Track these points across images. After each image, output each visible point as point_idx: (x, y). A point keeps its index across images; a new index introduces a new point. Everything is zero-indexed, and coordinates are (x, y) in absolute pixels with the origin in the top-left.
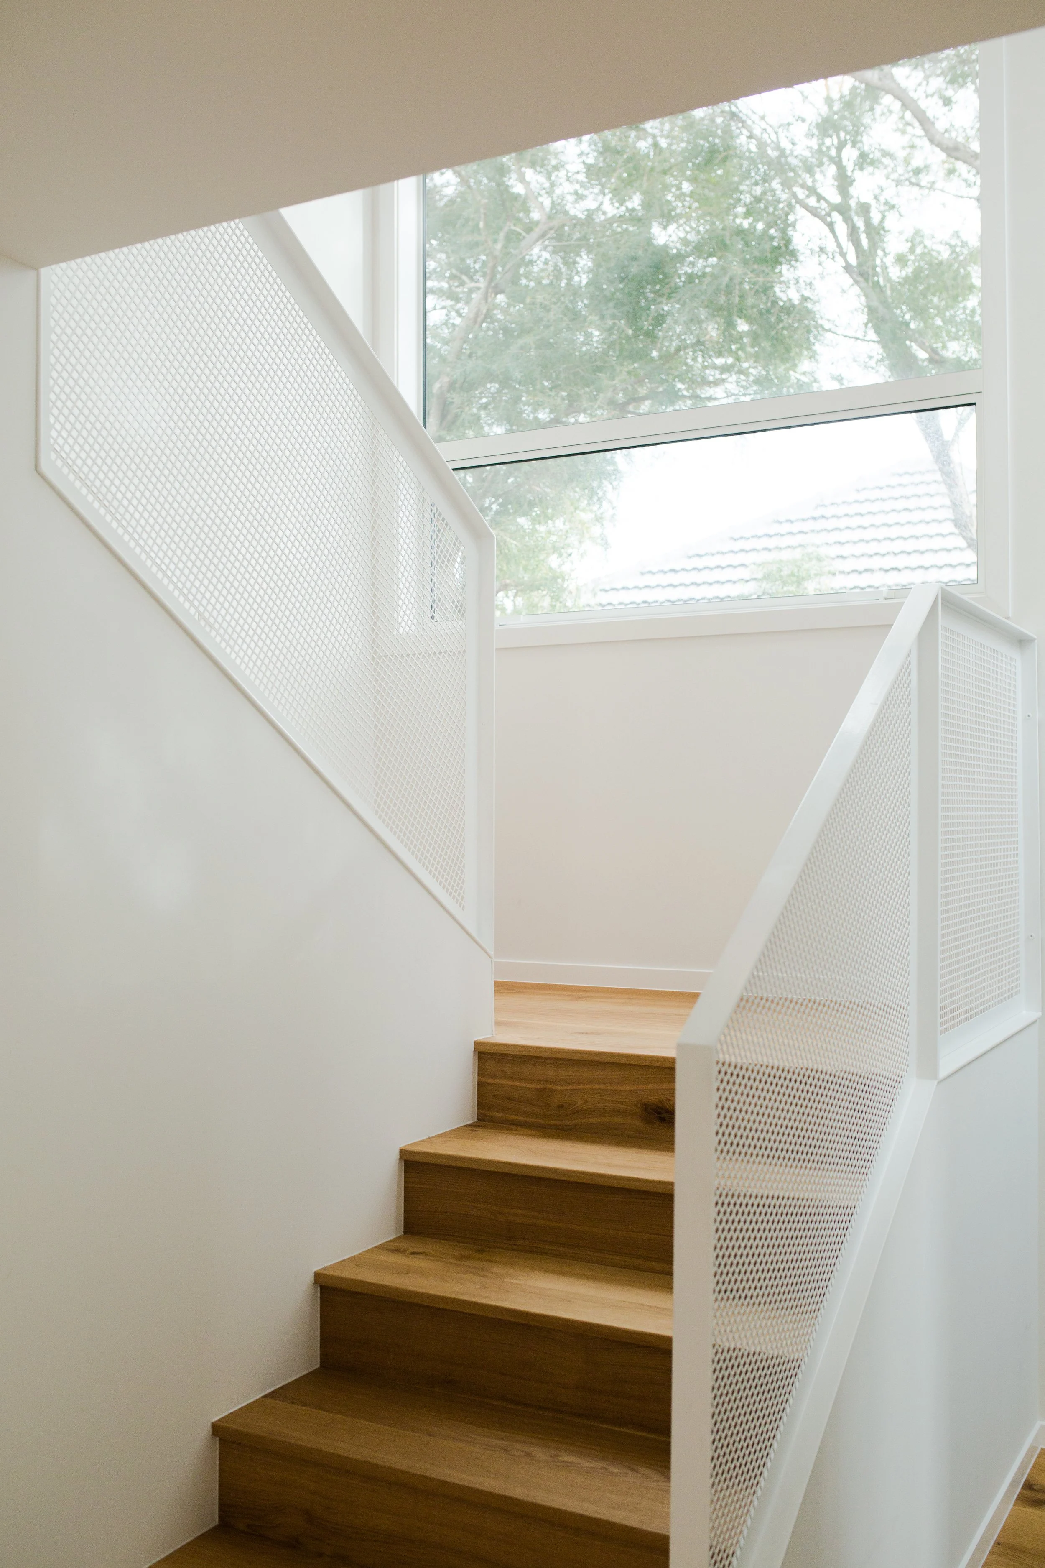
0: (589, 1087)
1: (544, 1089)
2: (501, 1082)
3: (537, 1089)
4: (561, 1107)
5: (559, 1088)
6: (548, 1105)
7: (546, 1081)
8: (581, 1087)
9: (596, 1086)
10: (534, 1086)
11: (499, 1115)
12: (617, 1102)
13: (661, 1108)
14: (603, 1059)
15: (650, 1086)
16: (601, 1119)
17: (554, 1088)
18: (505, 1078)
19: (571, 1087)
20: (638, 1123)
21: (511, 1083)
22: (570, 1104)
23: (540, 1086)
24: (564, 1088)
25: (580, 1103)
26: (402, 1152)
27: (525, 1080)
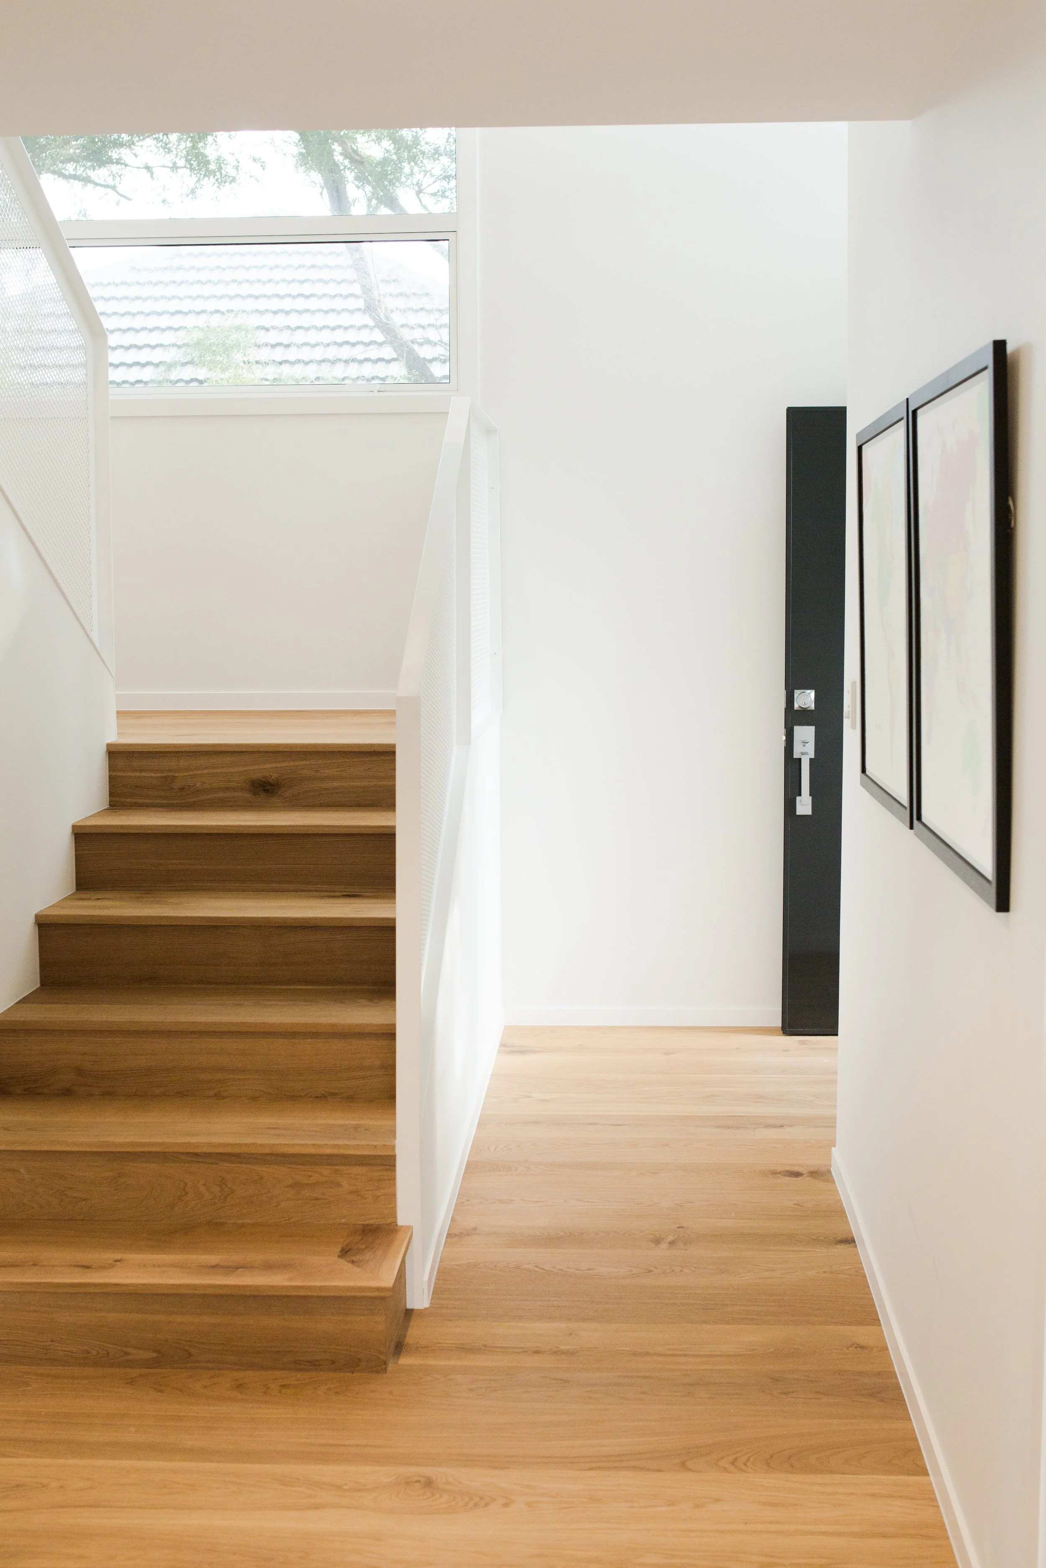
0: (206, 771)
1: (166, 777)
2: (129, 774)
3: (162, 777)
4: (182, 789)
5: (181, 774)
6: (172, 789)
7: (169, 771)
8: (199, 772)
9: (212, 771)
10: (159, 775)
11: (129, 800)
12: (230, 781)
13: (265, 783)
14: (219, 749)
15: (256, 767)
16: (217, 795)
17: (177, 775)
18: (133, 771)
19: (191, 773)
20: (248, 795)
21: (138, 774)
22: (189, 786)
23: (164, 775)
24: (186, 774)
25: (198, 784)
26: (74, 827)
27: (150, 771)
